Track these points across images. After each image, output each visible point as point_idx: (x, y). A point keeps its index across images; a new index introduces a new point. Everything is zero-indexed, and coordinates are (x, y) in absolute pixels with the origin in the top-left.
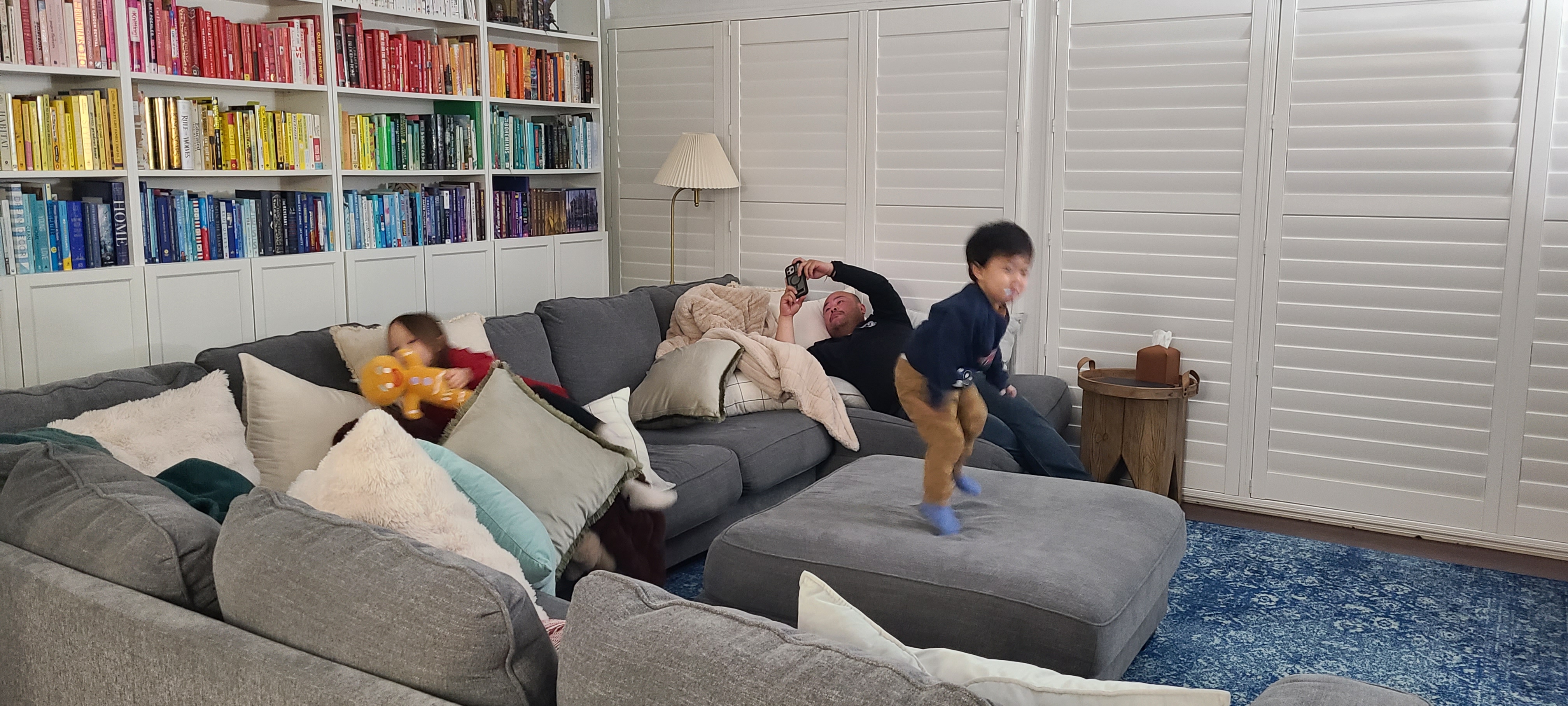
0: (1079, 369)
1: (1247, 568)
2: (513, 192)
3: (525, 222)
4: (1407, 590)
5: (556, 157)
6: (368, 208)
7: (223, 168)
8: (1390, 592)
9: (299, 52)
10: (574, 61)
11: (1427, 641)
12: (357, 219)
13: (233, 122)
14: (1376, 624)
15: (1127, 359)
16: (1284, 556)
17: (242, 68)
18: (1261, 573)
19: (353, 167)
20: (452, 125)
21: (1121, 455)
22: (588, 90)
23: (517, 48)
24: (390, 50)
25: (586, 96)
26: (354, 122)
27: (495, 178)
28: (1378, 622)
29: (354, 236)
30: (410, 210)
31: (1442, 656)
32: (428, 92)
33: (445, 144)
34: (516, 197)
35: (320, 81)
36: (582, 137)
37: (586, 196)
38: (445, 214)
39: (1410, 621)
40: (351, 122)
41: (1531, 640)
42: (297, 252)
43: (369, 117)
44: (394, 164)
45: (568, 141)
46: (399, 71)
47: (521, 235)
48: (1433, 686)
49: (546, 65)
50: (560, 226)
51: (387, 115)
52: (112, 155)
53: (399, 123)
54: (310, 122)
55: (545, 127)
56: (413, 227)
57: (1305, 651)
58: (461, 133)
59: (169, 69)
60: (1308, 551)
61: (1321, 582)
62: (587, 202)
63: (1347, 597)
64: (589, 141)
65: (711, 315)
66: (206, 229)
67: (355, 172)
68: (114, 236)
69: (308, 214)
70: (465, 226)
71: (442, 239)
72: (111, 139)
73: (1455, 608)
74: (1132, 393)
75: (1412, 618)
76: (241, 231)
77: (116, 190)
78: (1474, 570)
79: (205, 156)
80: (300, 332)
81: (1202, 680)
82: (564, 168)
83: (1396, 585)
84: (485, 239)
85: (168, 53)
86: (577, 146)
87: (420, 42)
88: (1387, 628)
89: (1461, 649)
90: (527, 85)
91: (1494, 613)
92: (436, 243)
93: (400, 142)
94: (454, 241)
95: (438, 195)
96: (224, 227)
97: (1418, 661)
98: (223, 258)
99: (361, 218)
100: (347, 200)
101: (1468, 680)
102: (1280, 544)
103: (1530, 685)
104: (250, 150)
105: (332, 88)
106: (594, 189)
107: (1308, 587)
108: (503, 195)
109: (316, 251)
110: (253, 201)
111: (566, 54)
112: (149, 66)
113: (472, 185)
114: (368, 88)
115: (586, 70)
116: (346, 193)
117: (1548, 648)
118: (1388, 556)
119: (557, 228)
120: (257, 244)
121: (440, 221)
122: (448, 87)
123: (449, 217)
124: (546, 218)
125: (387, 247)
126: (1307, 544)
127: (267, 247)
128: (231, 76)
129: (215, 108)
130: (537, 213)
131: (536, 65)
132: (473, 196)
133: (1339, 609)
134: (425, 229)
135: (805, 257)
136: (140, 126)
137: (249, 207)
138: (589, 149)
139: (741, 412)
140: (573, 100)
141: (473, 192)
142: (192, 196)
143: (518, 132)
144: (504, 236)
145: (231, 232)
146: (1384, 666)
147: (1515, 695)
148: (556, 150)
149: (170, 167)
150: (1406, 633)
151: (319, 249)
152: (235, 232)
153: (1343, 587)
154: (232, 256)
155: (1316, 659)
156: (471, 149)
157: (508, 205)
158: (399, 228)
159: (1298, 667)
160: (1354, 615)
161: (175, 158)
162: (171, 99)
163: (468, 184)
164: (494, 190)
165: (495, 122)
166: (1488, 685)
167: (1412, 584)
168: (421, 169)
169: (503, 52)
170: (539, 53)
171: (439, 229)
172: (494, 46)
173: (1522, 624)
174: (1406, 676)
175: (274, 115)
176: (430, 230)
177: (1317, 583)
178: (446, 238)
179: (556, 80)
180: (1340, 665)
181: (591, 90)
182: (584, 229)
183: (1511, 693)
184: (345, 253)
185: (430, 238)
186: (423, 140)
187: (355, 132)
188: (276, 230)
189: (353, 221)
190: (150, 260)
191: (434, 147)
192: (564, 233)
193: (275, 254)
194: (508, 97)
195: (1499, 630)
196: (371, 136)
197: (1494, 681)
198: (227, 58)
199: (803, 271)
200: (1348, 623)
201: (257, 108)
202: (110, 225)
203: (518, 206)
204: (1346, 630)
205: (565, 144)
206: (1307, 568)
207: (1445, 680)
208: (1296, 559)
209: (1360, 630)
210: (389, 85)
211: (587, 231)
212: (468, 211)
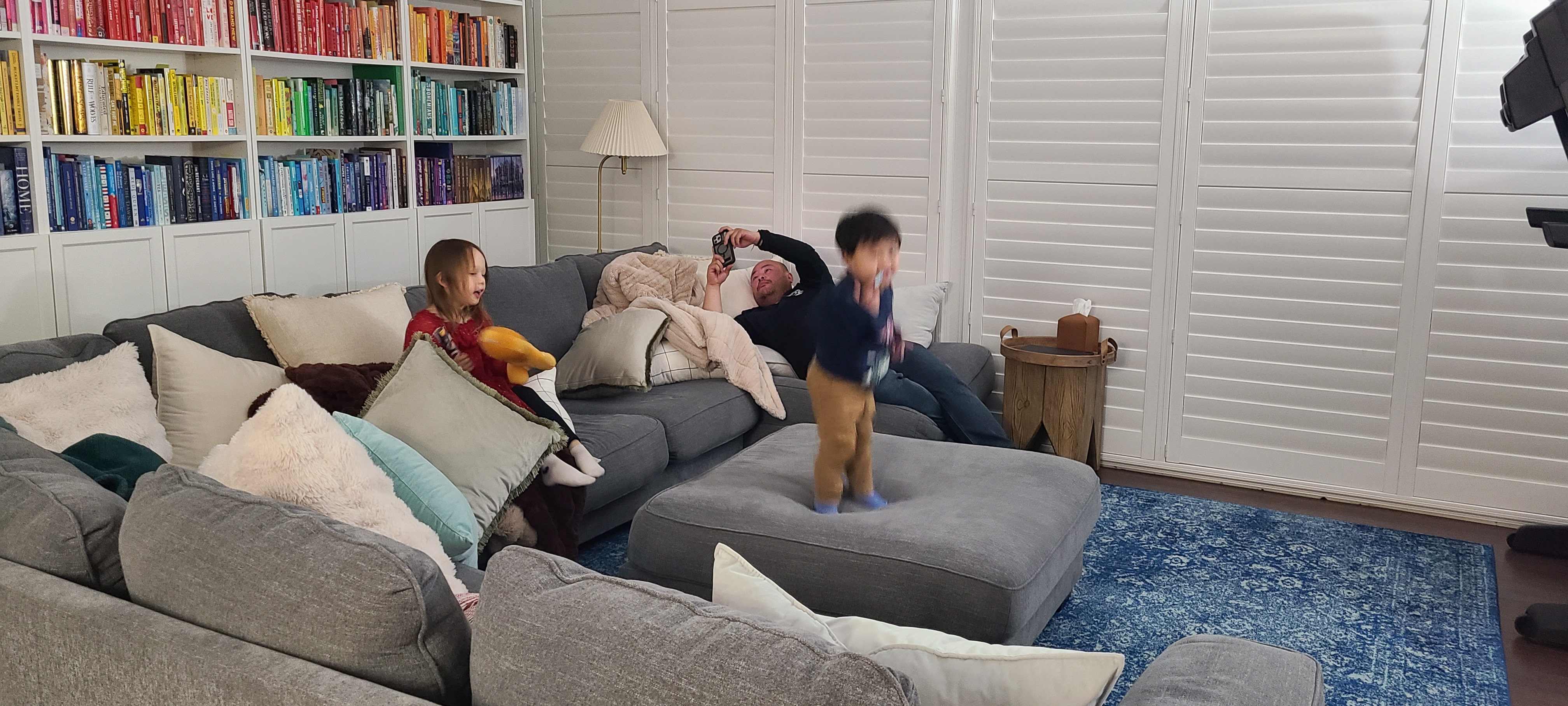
0: (1002, 337)
1: (1161, 531)
2: (436, 159)
3: (449, 189)
4: (1311, 549)
5: (480, 123)
6: (285, 175)
7: (132, 133)
8: (1295, 552)
9: (210, 14)
10: (498, 26)
11: (1327, 598)
12: (274, 186)
13: (141, 85)
14: (1280, 583)
15: (1048, 327)
16: (1196, 518)
17: (150, 30)
18: (1174, 535)
19: (269, 133)
20: (372, 90)
21: (1042, 422)
22: (512, 55)
23: (438, 12)
24: (306, 13)
25: (511, 62)
26: (269, 86)
27: (417, 144)
28: (1282, 581)
29: (270, 204)
30: (328, 176)
31: (1342, 613)
32: (346, 56)
33: (364, 110)
34: (440, 163)
35: (233, 43)
36: (506, 103)
37: (512, 164)
38: (366, 181)
39: (1312, 580)
40: (266, 86)
41: (1425, 596)
42: (211, 220)
43: (285, 81)
44: (312, 130)
45: (492, 107)
46: (315, 34)
47: (445, 202)
48: (1332, 642)
49: (469, 30)
50: (484, 194)
51: (304, 79)
52: (14, 120)
53: (317, 88)
54: (223, 86)
55: (469, 92)
56: (332, 194)
57: (1213, 610)
58: (382, 98)
59: (73, 30)
60: (1219, 513)
61: (1230, 543)
62: (512, 169)
63: (1254, 557)
64: (514, 107)
65: (638, 284)
66: (114, 196)
67: (271, 137)
68: (17, 204)
69: (222, 181)
70: (386, 193)
71: (362, 206)
72: (12, 103)
73: (1355, 567)
74: (1053, 360)
75: (1315, 577)
76: (151, 197)
77: (19, 156)
78: (1375, 530)
79: (112, 120)
80: (213, 302)
81: (1115, 640)
82: (488, 134)
83: (1301, 546)
84: (407, 207)
85: (71, 14)
86: (502, 112)
87: (337, 5)
88: (1291, 587)
89: (1360, 606)
90: (450, 49)
91: (1392, 571)
92: (357, 211)
93: (318, 108)
94: (375, 209)
95: (358, 161)
96: (134, 193)
97: (1319, 618)
98: (132, 225)
99: (278, 184)
100: (263, 167)
101: (1364, 636)
102: (1192, 507)
103: (1423, 640)
104: (159, 114)
105: (245, 50)
106: (520, 156)
107: (1218, 548)
108: (426, 162)
109: (231, 218)
110: (163, 167)
111: (489, 18)
112: (52, 27)
113: (393, 151)
114: (284, 51)
115: (510, 34)
116: (261, 159)
117: (1441, 604)
118: (1294, 518)
119: (481, 196)
120: (168, 211)
121: (361, 188)
122: (368, 51)
123: (369, 184)
124: (471, 185)
125: (305, 214)
126: (1218, 506)
127: (179, 215)
128: (138, 38)
129: (122, 71)
130: (461, 179)
131: (459, 29)
132: (394, 162)
133: (1246, 569)
134: (345, 196)
135: (732, 226)
136: (42, 90)
137: (160, 174)
138: (514, 115)
139: (668, 381)
140: (497, 65)
141: (394, 159)
142: (99, 162)
143: (440, 98)
144: (427, 203)
145: (140, 199)
146: (1287, 624)
147: (1409, 650)
148: (480, 116)
149: (75, 132)
150: (1308, 591)
151: (234, 216)
152: (146, 199)
153: (1251, 548)
154: (141, 224)
155: (1223, 618)
156: (392, 114)
157: (431, 171)
158: (317, 195)
159: (1205, 626)
160: (1260, 575)
161: (81, 123)
162: (75, 62)
163: (389, 150)
164: (416, 156)
165: (417, 88)
166: (1384, 641)
167: (1315, 544)
168: (340, 135)
169: (424, 15)
170: (461, 17)
171: (359, 196)
172: (415, 9)
173: (1418, 581)
174: (1307, 633)
175: (185, 79)
176: (350, 197)
177: (1226, 545)
178: (366, 206)
179: (479, 45)
180: (1245, 623)
181: (516, 55)
182: (510, 196)
183: (1406, 648)
184: (261, 221)
185: (350, 205)
186: (341, 105)
187: (271, 96)
188: (188, 197)
189: (269, 187)
190: (56, 228)
191: (354, 112)
192: (489, 201)
193: (187, 222)
194: (430, 61)
195: (1396, 588)
196: (287, 100)
197: (1389, 637)
198: (134, 19)
199: (730, 240)
200: (1254, 582)
201: (166, 71)
202: (13, 191)
203: (441, 173)
204: (1252, 589)
205: (489, 109)
206: (1217, 529)
207: (1344, 636)
208: (1207, 521)
209: (1265, 589)
210: (306, 49)
211: (513, 199)
212: (390, 178)
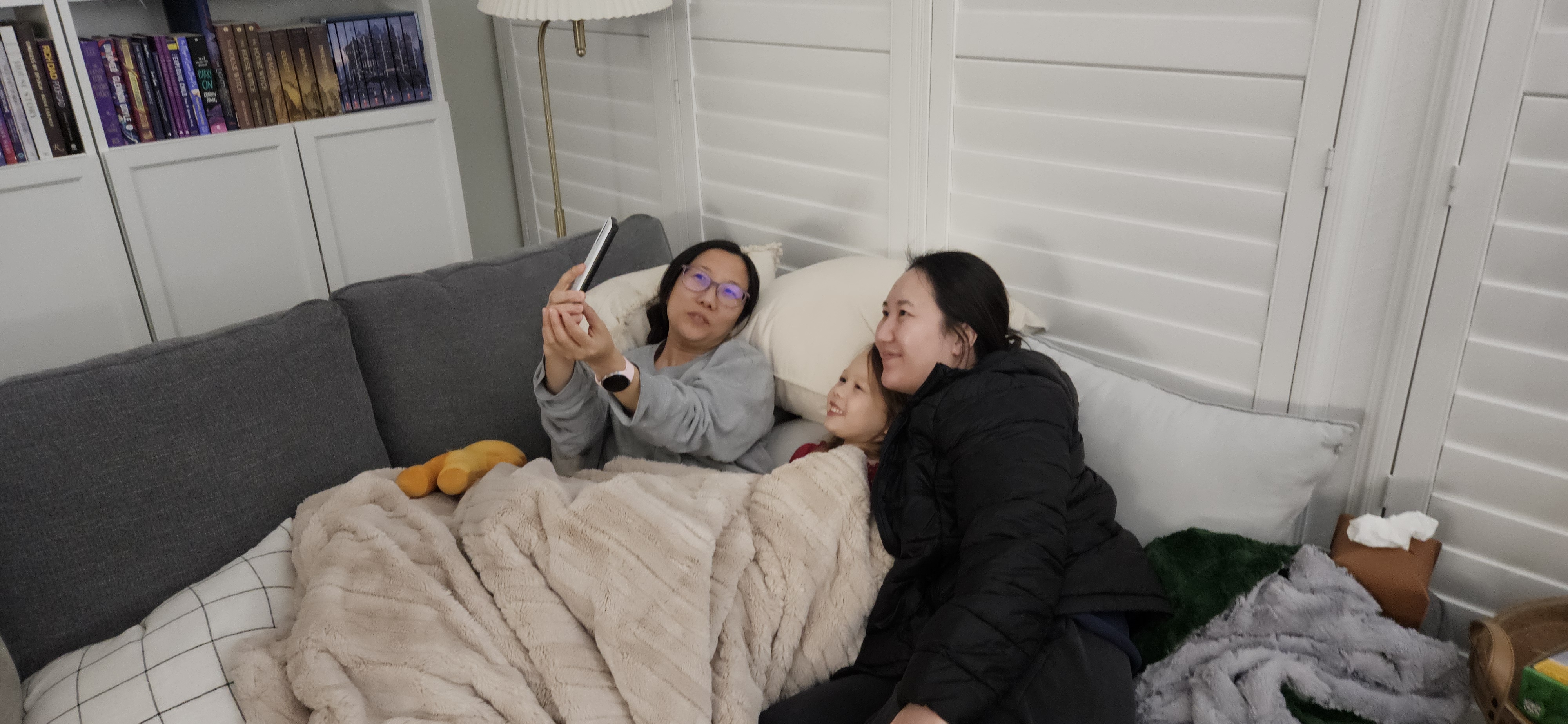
2: (156, 37)
3: (209, 100)
27: (83, 10)
34: (172, 47)
37: (390, 32)
47: (204, 129)
50: (319, 101)
62: (391, 42)
70: (9, 128)
84: (79, 151)
106: (409, 13)
108: (124, 47)
113: (7, 32)
119: (311, 105)
124: (274, 86)
130: (245, 78)
144: (146, 137)
157: (147, 66)
164: (84, 37)
182: (391, 100)
192: (333, 114)
203: (181, 67)
211: (403, 103)
212: (11, 93)
